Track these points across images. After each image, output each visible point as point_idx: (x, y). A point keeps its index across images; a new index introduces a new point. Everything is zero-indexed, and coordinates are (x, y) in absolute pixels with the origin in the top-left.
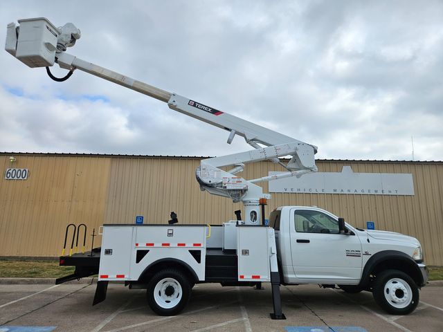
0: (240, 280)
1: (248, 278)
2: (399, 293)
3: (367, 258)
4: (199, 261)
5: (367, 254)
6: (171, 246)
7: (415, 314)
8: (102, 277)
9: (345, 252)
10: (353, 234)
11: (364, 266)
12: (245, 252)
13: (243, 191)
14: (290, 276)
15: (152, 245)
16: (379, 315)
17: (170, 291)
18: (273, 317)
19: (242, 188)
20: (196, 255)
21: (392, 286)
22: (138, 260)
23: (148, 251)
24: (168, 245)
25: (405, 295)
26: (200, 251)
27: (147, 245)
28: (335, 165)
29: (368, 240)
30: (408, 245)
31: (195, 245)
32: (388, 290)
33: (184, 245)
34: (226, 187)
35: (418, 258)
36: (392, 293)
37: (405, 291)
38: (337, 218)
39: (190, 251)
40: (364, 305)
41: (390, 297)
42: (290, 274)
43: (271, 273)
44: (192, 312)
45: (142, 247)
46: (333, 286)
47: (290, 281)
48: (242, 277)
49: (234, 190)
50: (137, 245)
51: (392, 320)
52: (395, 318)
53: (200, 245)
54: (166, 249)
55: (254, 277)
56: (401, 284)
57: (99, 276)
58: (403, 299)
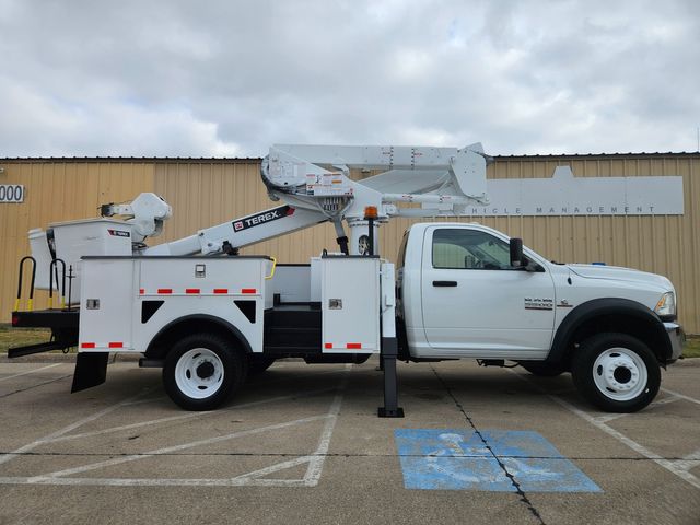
0: (324, 350)
1: (339, 348)
2: (622, 374)
3: (563, 313)
4: (252, 319)
5: (564, 305)
6: (201, 293)
7: (650, 411)
8: (84, 346)
9: (523, 302)
10: (540, 269)
11: (557, 327)
12: (335, 304)
13: (346, 199)
14: (420, 345)
15: (170, 291)
16: (579, 412)
17: (205, 371)
18: (382, 413)
19: (342, 193)
20: (248, 308)
21: (608, 362)
22: (145, 319)
23: (163, 302)
24: (197, 291)
25: (633, 378)
26: (254, 302)
27: (160, 291)
28: (542, 164)
29: (569, 281)
30: (649, 288)
31: (244, 291)
32: (600, 368)
33: (225, 291)
34: (312, 193)
35: (665, 312)
36: (609, 374)
37: (634, 370)
38: (507, 239)
39: (237, 303)
40: (559, 395)
41: (605, 381)
42: (419, 341)
43: (381, 338)
44: (246, 405)
45: (151, 295)
46: (500, 363)
47: (420, 354)
48: (329, 346)
49: (328, 198)
50: (142, 291)
51: (602, 421)
52: (609, 417)
53: (253, 291)
54: (193, 298)
55: (350, 346)
56: (627, 359)
57: (80, 345)
58: (628, 384)
